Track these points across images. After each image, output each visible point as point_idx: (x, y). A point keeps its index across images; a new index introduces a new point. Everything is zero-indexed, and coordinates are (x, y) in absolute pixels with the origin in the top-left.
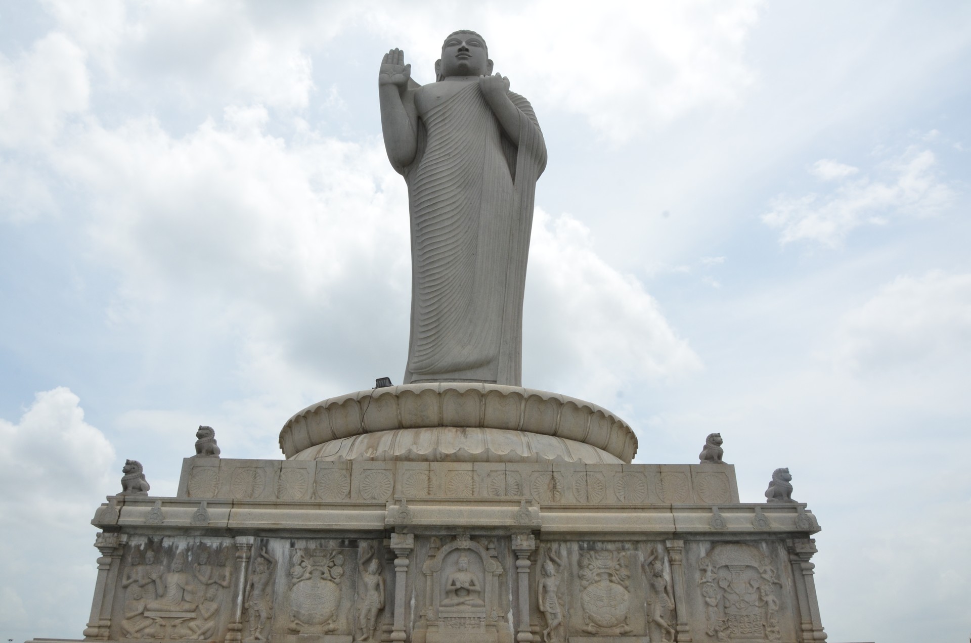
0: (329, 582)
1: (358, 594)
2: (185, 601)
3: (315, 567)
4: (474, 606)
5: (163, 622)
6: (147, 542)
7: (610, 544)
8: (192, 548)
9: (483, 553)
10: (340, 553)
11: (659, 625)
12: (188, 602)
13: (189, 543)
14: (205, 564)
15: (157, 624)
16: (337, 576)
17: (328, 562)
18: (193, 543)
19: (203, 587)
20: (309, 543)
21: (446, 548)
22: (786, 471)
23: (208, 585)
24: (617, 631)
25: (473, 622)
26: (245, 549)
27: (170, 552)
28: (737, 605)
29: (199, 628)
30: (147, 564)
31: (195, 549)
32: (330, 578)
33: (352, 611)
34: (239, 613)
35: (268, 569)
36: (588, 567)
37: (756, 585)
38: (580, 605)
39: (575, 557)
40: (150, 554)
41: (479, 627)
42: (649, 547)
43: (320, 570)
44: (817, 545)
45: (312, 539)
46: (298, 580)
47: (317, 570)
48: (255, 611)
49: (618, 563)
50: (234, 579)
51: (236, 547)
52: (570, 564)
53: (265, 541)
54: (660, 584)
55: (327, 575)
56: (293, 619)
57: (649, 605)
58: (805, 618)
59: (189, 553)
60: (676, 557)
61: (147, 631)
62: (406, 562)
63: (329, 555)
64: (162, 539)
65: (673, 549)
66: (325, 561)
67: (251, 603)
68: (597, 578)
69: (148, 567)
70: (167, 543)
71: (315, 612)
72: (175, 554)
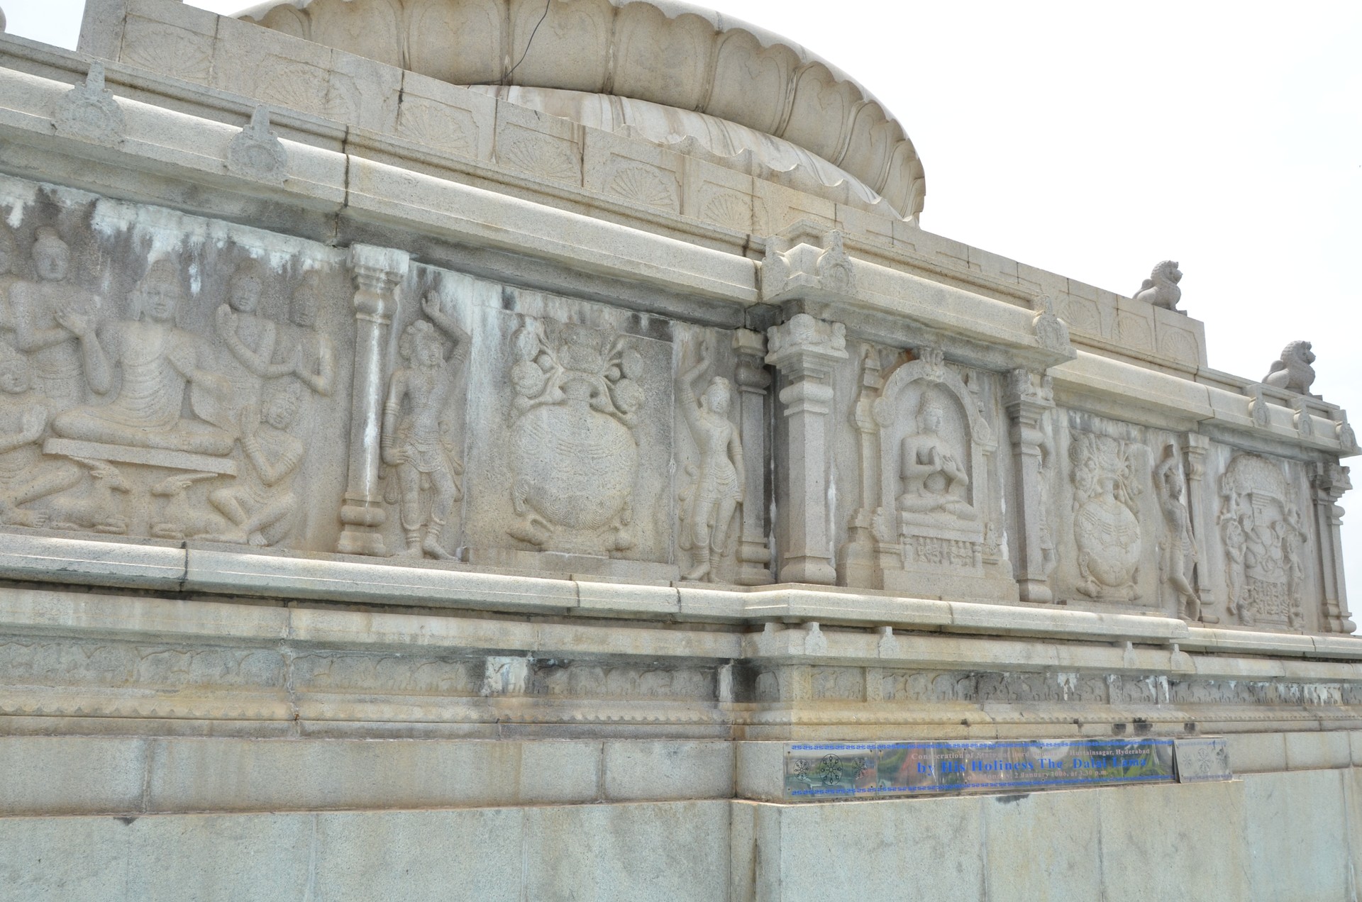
0: (611, 419)
1: (677, 460)
2: (195, 417)
3: (579, 373)
4: (962, 516)
5: (122, 479)
6: (31, 203)
7: (1111, 423)
8: (201, 255)
10: (634, 347)
11: (1177, 589)
12: (205, 422)
13: (187, 236)
14: (254, 313)
15: (99, 484)
16: (632, 406)
17: (606, 365)
18: (201, 239)
19: (257, 383)
20: (550, 304)
21: (903, 373)
23: (267, 378)
24: (1124, 593)
25: (962, 552)
26: (379, 287)
27: (124, 253)
28: (1264, 564)
29: (248, 511)
30: (41, 279)
31: (211, 257)
32: (611, 409)
33: (665, 501)
34: (369, 473)
35: (448, 358)
36: (1086, 465)
37: (1281, 535)
38: (1073, 537)
39: (1065, 442)
41: (974, 565)
42: (1161, 440)
43: (590, 384)
45: (560, 293)
46: (532, 402)
47: (583, 380)
48: (421, 473)
49: (1127, 463)
50: (344, 374)
51: (349, 277)
52: (1058, 454)
53: (430, 277)
55: (604, 400)
56: (522, 507)
57: (1162, 549)
58: (1331, 592)
59: (193, 270)
60: (1199, 467)
61: (63, 502)
63: (608, 347)
64: (93, 205)
65: (1194, 451)
66: (600, 361)
67: (408, 448)
68: (1100, 490)
69: (47, 289)
70: (108, 220)
71: (583, 493)
72: (140, 262)
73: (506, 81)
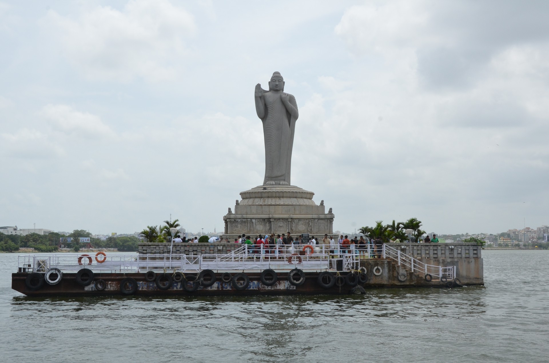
0: (262, 225)
1: (266, 227)
2: (241, 228)
4: (282, 229)
5: (239, 231)
6: (234, 220)
7: (303, 220)
9: (284, 221)
10: (263, 221)
11: (309, 231)
14: (243, 223)
20: (258, 220)
21: (279, 221)
22: (332, 208)
23: (244, 226)
24: (303, 232)
26: (249, 221)
27: (238, 221)
28: (321, 228)
29: (244, 232)
31: (241, 221)
33: (265, 229)
34: (249, 230)
35: (252, 223)
36: (299, 223)
37: (324, 225)
38: (298, 228)
39: (297, 221)
40: (235, 222)
42: (309, 220)
44: (334, 220)
46: (257, 225)
47: (260, 224)
49: (304, 222)
50: (248, 225)
51: (247, 220)
52: (297, 223)
53: (252, 220)
54: (310, 225)
56: (257, 230)
57: (308, 228)
58: (331, 230)
60: (312, 221)
61: (236, 232)
62: (273, 223)
64: (236, 219)
65: (312, 220)
66: (261, 222)
67: (251, 228)
68: (300, 225)
71: (260, 229)
73: (262, 197)
